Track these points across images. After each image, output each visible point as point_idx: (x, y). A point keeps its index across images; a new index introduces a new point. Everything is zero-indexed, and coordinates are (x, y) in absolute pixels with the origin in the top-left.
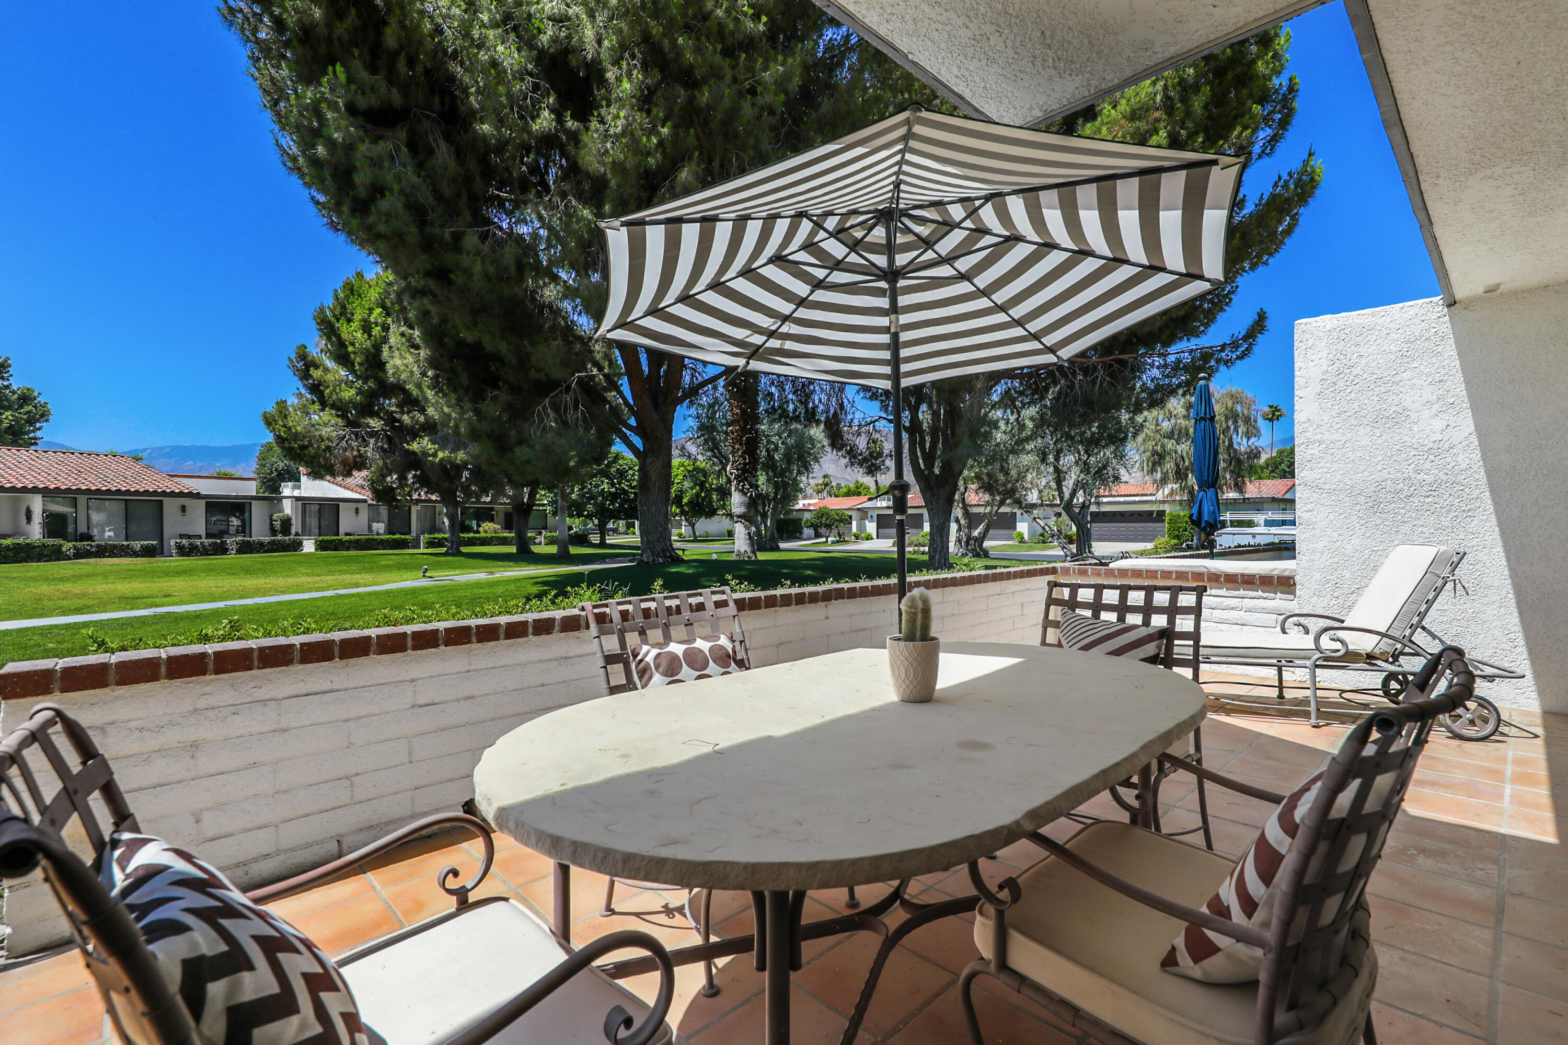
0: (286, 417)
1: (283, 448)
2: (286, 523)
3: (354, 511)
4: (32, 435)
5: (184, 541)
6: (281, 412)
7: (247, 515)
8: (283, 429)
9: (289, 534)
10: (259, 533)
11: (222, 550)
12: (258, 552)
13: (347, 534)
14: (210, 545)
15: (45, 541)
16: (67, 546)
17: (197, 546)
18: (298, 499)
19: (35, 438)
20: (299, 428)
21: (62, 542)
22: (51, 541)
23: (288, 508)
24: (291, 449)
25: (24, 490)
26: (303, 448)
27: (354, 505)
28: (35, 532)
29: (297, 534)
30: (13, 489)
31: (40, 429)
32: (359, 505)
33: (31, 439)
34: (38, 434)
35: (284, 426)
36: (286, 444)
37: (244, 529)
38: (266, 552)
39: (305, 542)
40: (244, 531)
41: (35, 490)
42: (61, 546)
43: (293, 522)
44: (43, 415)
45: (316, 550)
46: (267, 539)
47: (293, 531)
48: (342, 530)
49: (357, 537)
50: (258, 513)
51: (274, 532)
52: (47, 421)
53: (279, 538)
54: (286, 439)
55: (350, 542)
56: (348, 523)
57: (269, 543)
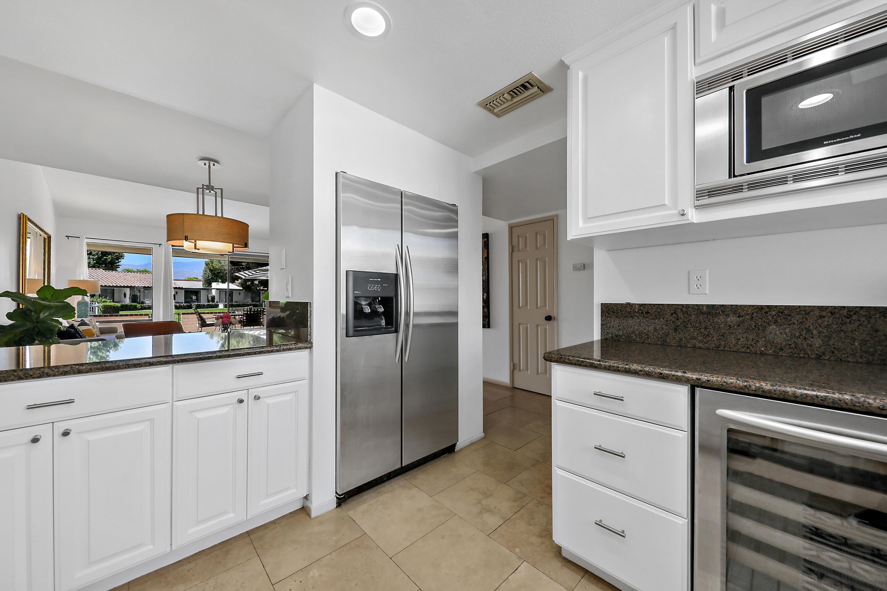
0: (212, 263)
1: (212, 273)
2: (213, 298)
3: (238, 294)
4: (117, 264)
5: (177, 304)
6: (211, 261)
7: (199, 295)
8: (211, 267)
9: (214, 302)
10: (203, 302)
11: (190, 307)
12: (203, 308)
13: (235, 302)
14: (186, 306)
15: (131, 304)
16: (138, 306)
17: (182, 306)
18: (217, 289)
19: (119, 265)
20: (217, 267)
21: (137, 304)
22: (133, 304)
23: (214, 292)
24: (214, 273)
25: (124, 287)
26: (218, 273)
27: (239, 291)
28: (127, 301)
29: (217, 302)
30: (121, 287)
31: (120, 262)
32: (241, 292)
33: (117, 265)
34: (120, 264)
35: (212, 266)
36: (213, 272)
37: (198, 300)
38: (206, 308)
39: (220, 305)
40: (198, 301)
41: (127, 287)
42: (137, 305)
43: (216, 298)
44: (122, 257)
45: (224, 308)
46: (206, 304)
47: (216, 301)
48: (234, 300)
49: (239, 303)
50: (203, 294)
51: (209, 301)
52: (123, 259)
53: (210, 303)
54: (213, 270)
55: (236, 304)
56: (236, 298)
57: (207, 305)
